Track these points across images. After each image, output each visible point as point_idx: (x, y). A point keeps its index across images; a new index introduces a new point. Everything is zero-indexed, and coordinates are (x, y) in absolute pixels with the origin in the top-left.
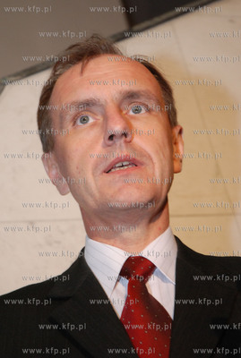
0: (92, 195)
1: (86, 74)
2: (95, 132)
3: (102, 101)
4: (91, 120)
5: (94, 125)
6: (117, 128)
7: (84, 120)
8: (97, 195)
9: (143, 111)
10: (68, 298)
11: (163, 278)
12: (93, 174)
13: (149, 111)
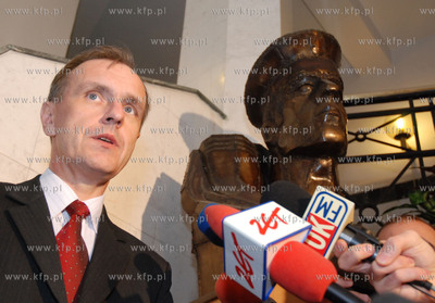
0: (75, 148)
2: (99, 109)
4: (98, 99)
5: (99, 104)
7: (93, 97)
8: (79, 149)
9: (132, 112)
12: (84, 134)
13: (136, 114)
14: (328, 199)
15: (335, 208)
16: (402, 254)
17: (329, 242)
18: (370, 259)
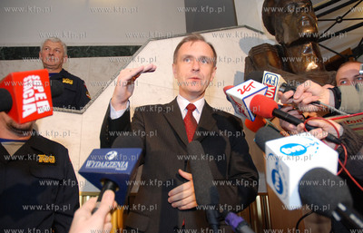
9: (206, 62)
14: (269, 76)
15: (273, 79)
16: (305, 92)
17: (274, 94)
18: (292, 97)
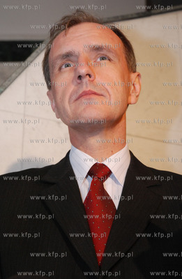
1: (68, 36)
3: (76, 53)
6: (83, 71)
7: (68, 66)
10: (53, 184)
11: (116, 180)
12: (69, 102)
13: (108, 59)
